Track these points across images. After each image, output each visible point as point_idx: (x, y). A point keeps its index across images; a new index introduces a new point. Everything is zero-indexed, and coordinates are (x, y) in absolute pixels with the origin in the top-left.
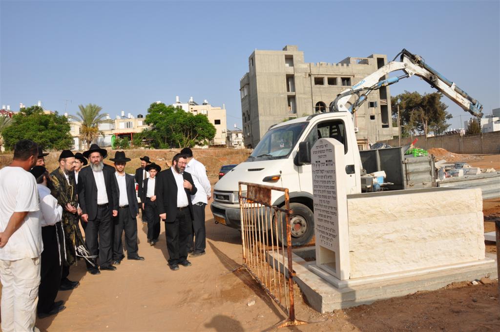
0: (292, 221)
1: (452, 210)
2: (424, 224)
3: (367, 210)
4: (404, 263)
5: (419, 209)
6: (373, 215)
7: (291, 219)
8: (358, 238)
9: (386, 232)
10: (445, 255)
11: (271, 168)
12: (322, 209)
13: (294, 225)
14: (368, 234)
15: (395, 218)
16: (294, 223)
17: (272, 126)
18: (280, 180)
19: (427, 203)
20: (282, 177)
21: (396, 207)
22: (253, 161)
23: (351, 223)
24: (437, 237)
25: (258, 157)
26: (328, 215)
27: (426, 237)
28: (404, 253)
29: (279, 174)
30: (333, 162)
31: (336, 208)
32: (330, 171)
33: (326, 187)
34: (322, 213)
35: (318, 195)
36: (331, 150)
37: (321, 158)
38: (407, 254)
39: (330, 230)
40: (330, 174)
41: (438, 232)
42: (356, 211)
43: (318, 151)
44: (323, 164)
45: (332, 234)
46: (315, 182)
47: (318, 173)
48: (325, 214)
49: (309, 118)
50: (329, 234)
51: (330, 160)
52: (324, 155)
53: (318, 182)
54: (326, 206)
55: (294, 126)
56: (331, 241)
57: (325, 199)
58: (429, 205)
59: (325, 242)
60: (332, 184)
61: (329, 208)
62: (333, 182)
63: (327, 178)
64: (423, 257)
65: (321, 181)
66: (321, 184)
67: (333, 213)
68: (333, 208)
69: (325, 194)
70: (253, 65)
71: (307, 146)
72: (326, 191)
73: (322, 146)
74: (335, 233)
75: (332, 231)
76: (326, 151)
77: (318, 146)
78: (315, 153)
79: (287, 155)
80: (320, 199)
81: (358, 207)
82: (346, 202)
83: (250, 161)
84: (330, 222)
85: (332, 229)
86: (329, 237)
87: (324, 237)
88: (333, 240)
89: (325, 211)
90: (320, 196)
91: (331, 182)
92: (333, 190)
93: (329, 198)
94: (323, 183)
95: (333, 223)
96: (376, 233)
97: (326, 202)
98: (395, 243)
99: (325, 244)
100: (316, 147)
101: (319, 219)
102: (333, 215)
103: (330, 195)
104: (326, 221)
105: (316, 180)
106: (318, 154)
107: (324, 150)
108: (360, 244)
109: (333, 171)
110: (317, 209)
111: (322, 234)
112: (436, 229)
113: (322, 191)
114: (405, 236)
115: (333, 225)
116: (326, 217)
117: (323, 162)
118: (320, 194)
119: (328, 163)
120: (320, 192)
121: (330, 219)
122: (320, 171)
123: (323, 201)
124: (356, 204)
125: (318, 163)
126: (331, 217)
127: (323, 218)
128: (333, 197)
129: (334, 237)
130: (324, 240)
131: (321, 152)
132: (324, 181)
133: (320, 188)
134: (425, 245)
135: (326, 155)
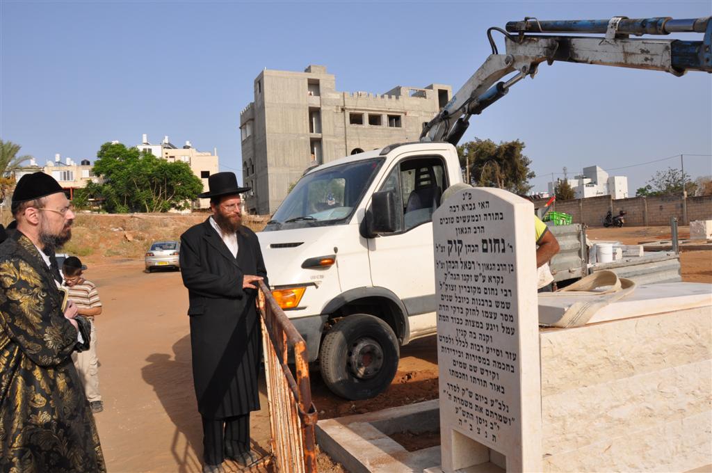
0: (358, 349)
2: (680, 378)
3: (579, 356)
4: (646, 468)
5: (674, 348)
6: (590, 368)
7: (355, 345)
8: (561, 423)
9: (614, 404)
11: (318, 242)
12: (468, 350)
13: (361, 356)
14: (581, 411)
15: (632, 370)
16: (362, 352)
17: (310, 169)
18: (334, 266)
19: (686, 333)
20: (338, 259)
21: (632, 347)
22: (278, 229)
23: (547, 389)
24: (702, 405)
25: (287, 222)
26: (486, 367)
27: (685, 408)
28: (646, 445)
29: (334, 253)
30: (506, 244)
31: (512, 356)
32: (496, 266)
33: (482, 303)
34: (463, 359)
35: (452, 318)
36: (500, 216)
37: (466, 232)
38: (651, 448)
39: (489, 403)
40: (495, 273)
41: (705, 394)
42: (558, 361)
43: (458, 218)
44: (472, 249)
45: (496, 414)
46: (444, 286)
47: (453, 268)
48: (475, 363)
49: (386, 151)
50: (487, 410)
51: (498, 240)
52: (475, 228)
53: (453, 287)
54: (478, 346)
55: (357, 165)
56: (492, 428)
57: (475, 330)
58: (690, 337)
59: (471, 425)
60: (501, 297)
61: (488, 352)
62: (505, 293)
63: (484, 281)
64: (679, 450)
65: (465, 287)
66: (464, 293)
67: (503, 364)
68: (504, 352)
69: (475, 318)
70: (260, 91)
71: (388, 200)
72: (480, 312)
73: (470, 205)
74: (508, 411)
75: (496, 405)
76: (483, 217)
77: (457, 206)
78: (446, 221)
79: (346, 218)
80: (459, 327)
81: (563, 352)
82: (538, 341)
83: (272, 230)
84: (491, 384)
85: (496, 400)
86: (486, 418)
87: (468, 413)
88: (498, 427)
89: (473, 356)
90: (459, 321)
91: (499, 291)
92: (505, 311)
93: (490, 327)
94: (469, 292)
95: (503, 388)
96: (596, 407)
97: (478, 336)
98: (629, 425)
99: (471, 430)
100: (451, 207)
101: (453, 371)
102: (504, 369)
103: (491, 321)
104: (478, 379)
105: (447, 283)
106: (456, 225)
107: (477, 216)
108: (563, 436)
109: (507, 267)
110: (448, 349)
111: (464, 408)
112: (701, 388)
113: (465, 311)
114: (648, 408)
115: (503, 393)
116: (479, 371)
117: (471, 244)
118: (460, 316)
119: (489, 245)
120: (461, 310)
121: (490, 376)
122: (461, 262)
123: (471, 332)
124: (559, 344)
125: (454, 245)
126: (494, 373)
127: (467, 371)
128: (503, 327)
129: (505, 422)
130: (470, 421)
131: (467, 220)
132: (474, 288)
133: (460, 302)
134: (682, 423)
135: (482, 227)
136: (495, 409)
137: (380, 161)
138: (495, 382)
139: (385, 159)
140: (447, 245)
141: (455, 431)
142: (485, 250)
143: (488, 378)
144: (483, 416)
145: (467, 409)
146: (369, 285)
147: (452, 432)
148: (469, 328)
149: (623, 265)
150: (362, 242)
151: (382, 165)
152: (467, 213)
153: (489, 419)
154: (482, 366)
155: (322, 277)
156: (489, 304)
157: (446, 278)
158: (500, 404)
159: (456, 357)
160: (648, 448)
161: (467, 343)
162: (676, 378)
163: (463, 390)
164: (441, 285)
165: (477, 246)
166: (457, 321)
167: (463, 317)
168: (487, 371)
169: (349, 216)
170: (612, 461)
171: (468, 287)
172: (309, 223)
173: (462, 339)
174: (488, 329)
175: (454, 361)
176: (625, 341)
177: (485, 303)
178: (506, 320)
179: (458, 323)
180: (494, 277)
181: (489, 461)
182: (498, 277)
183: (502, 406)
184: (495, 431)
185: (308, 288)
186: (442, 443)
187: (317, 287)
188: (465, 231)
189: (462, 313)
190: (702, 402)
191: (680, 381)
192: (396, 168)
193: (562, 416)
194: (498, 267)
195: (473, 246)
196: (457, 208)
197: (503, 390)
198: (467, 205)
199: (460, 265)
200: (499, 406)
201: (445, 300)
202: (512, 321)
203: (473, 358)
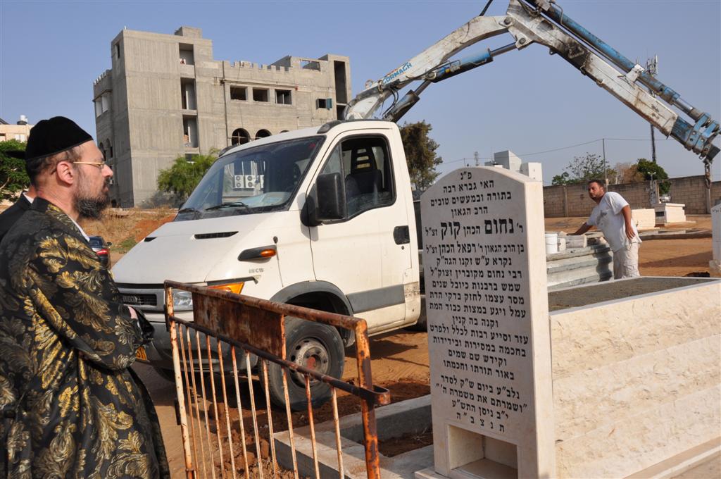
1: (709, 326)
2: (672, 359)
3: (585, 339)
4: (646, 452)
5: (666, 329)
6: (595, 350)
7: (299, 348)
8: (571, 407)
9: (616, 386)
10: (703, 423)
11: (256, 232)
14: (588, 394)
15: (631, 352)
18: (274, 258)
19: (677, 314)
20: (279, 250)
21: (631, 328)
23: (559, 373)
24: (690, 387)
25: (207, 210)
26: (491, 354)
27: (677, 389)
28: (645, 428)
29: (273, 244)
30: (515, 224)
31: (523, 339)
32: (503, 247)
33: (485, 287)
34: (462, 348)
35: (447, 305)
36: (508, 196)
37: (464, 214)
38: (650, 431)
39: (495, 391)
40: (501, 255)
41: (694, 375)
42: (567, 343)
43: (454, 198)
44: (472, 231)
45: (503, 402)
46: (436, 273)
47: (448, 252)
48: (477, 350)
49: (326, 129)
50: (493, 399)
51: (505, 220)
52: (476, 209)
53: (448, 273)
54: (481, 332)
55: (290, 145)
56: (499, 418)
57: (476, 315)
58: (680, 318)
59: (472, 418)
60: (508, 279)
61: (493, 338)
62: (514, 275)
63: (487, 264)
64: (674, 432)
65: (463, 271)
66: (462, 278)
67: (512, 349)
68: (513, 337)
69: (476, 303)
70: (119, 56)
71: (336, 182)
72: (483, 296)
73: (470, 184)
74: (518, 398)
75: (504, 393)
76: (486, 197)
77: (454, 186)
78: (439, 202)
79: (285, 204)
80: (456, 314)
81: (571, 333)
82: (548, 323)
83: (188, 219)
84: (497, 371)
85: (504, 388)
86: (491, 407)
87: (468, 405)
88: (507, 415)
89: (475, 343)
90: (456, 308)
91: (506, 274)
92: (514, 294)
93: (495, 312)
94: (468, 276)
95: (512, 374)
96: (601, 390)
97: (480, 322)
98: (629, 407)
99: (473, 422)
100: (445, 187)
101: (448, 362)
102: (513, 354)
103: (498, 305)
104: (481, 368)
105: (440, 268)
106: (451, 206)
107: (478, 196)
108: (573, 421)
109: (516, 247)
110: (442, 338)
111: (463, 400)
112: (691, 369)
113: (463, 297)
114: (645, 390)
115: (512, 379)
116: (482, 359)
117: (471, 226)
118: (457, 302)
119: (494, 226)
120: (458, 297)
121: (496, 363)
122: (459, 246)
123: (471, 319)
124: (567, 326)
125: (449, 228)
126: (500, 359)
127: (467, 361)
128: (511, 310)
129: (515, 410)
130: (470, 413)
131: (466, 200)
132: (475, 271)
133: (457, 287)
134: (674, 405)
135: (485, 208)
136: (503, 396)
137: (319, 140)
138: (503, 368)
139: (324, 138)
140: (440, 228)
141: (451, 426)
142: (489, 232)
143: (494, 366)
144: (488, 406)
145: (468, 401)
146: (311, 278)
147: (448, 426)
148: (468, 315)
149: (567, 256)
150: (303, 232)
151: (321, 144)
152: (466, 193)
153: (496, 409)
154: (486, 353)
155: (262, 270)
156: (495, 287)
157: (438, 264)
158: (508, 391)
159: (453, 347)
160: (647, 431)
161: (466, 330)
162: (668, 360)
163: (462, 380)
164: (432, 271)
165: (478, 227)
166: (454, 308)
167: (462, 303)
168: (491, 358)
169: (288, 201)
170: (616, 446)
171: (468, 271)
172: (238, 210)
173: (460, 326)
174: (492, 313)
175: (450, 351)
176: (623, 322)
177: (489, 287)
178: (515, 303)
179: (455, 310)
180: (500, 259)
181: (484, 458)
182: (505, 259)
183: (511, 393)
184: (503, 421)
185: (247, 283)
186: (434, 442)
187: (256, 282)
188: (462, 212)
189: (459, 299)
190: (691, 383)
191: (672, 362)
192: (338, 147)
193: (572, 400)
194: (505, 249)
195: (473, 228)
196: (453, 189)
197: (511, 376)
198: (466, 185)
199: (457, 248)
200: (508, 393)
201: (438, 287)
202: (523, 303)
203: (474, 345)
